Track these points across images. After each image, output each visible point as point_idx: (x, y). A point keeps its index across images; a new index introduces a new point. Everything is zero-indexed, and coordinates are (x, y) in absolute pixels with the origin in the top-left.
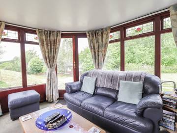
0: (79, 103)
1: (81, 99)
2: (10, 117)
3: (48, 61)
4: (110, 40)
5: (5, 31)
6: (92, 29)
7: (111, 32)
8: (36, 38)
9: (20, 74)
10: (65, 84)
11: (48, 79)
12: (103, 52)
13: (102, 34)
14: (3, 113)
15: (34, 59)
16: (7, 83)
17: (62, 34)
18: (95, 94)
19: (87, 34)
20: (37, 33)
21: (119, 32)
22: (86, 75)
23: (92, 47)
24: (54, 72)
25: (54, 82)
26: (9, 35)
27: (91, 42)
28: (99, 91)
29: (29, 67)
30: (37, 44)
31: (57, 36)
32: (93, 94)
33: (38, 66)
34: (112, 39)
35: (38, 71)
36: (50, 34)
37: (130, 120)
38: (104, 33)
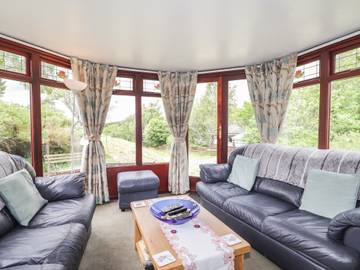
0: (219, 200)
1: (225, 195)
2: (118, 206)
3: (174, 123)
4: (296, 80)
5: (117, 79)
6: (258, 61)
7: (298, 64)
8: (157, 87)
9: (133, 145)
10: (201, 166)
11: (173, 156)
12: (279, 107)
13: (279, 68)
14: (110, 199)
15: (155, 120)
16: (115, 158)
17: (199, 76)
18: (253, 191)
19: (247, 72)
20: (160, 77)
21: (318, 62)
22: (241, 152)
23: (257, 98)
24: (184, 144)
25: (183, 161)
26: (122, 84)
27: (254, 86)
28: (263, 186)
29: (146, 133)
30: (158, 95)
31: (190, 80)
32: (249, 189)
33: (161, 132)
34: (301, 79)
35: (160, 143)
36: (179, 77)
37: (310, 244)
38: (283, 66)
